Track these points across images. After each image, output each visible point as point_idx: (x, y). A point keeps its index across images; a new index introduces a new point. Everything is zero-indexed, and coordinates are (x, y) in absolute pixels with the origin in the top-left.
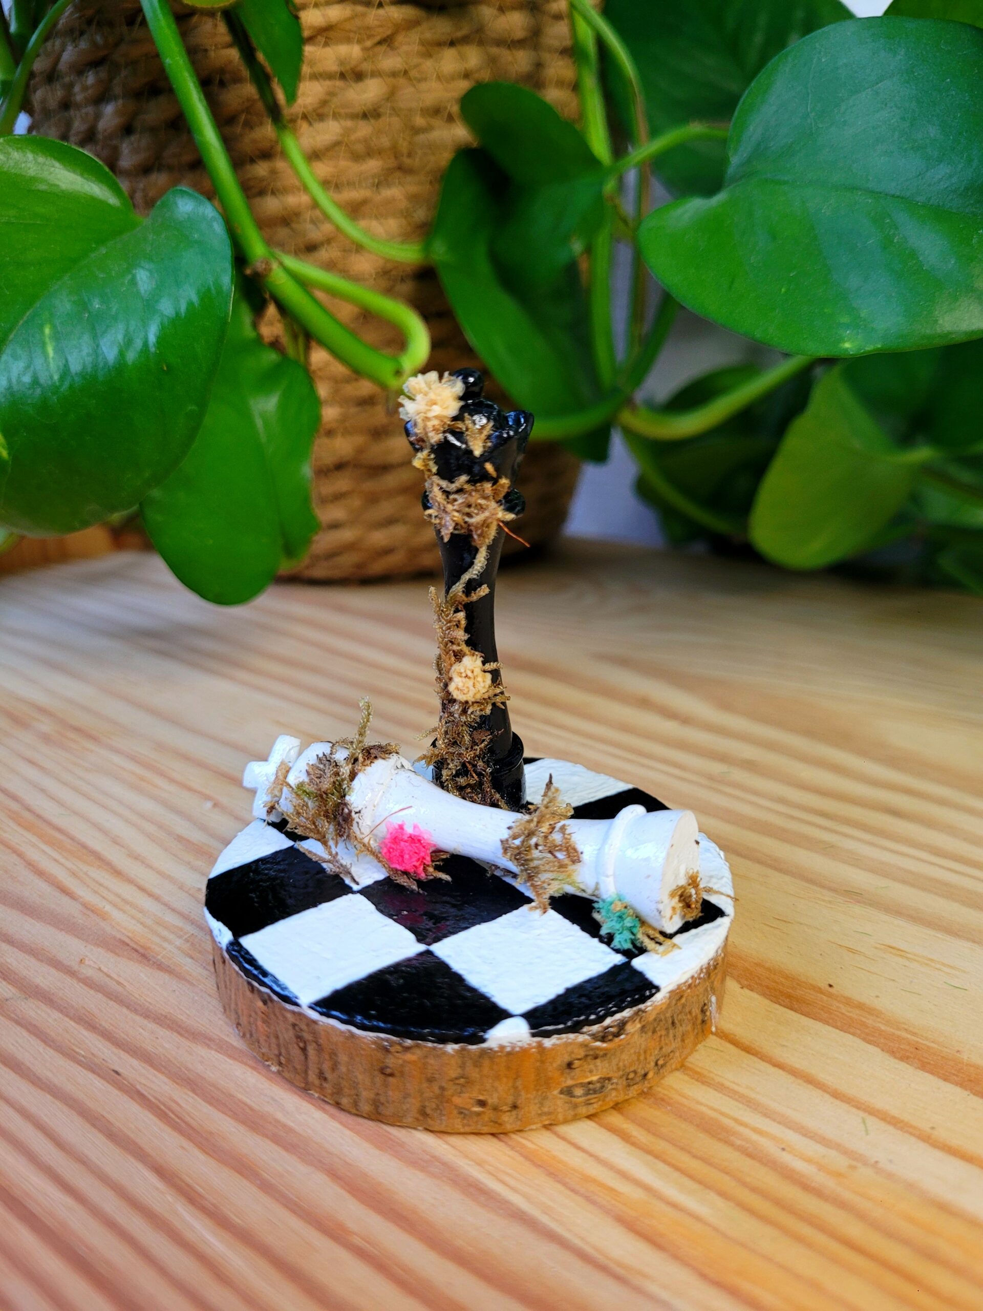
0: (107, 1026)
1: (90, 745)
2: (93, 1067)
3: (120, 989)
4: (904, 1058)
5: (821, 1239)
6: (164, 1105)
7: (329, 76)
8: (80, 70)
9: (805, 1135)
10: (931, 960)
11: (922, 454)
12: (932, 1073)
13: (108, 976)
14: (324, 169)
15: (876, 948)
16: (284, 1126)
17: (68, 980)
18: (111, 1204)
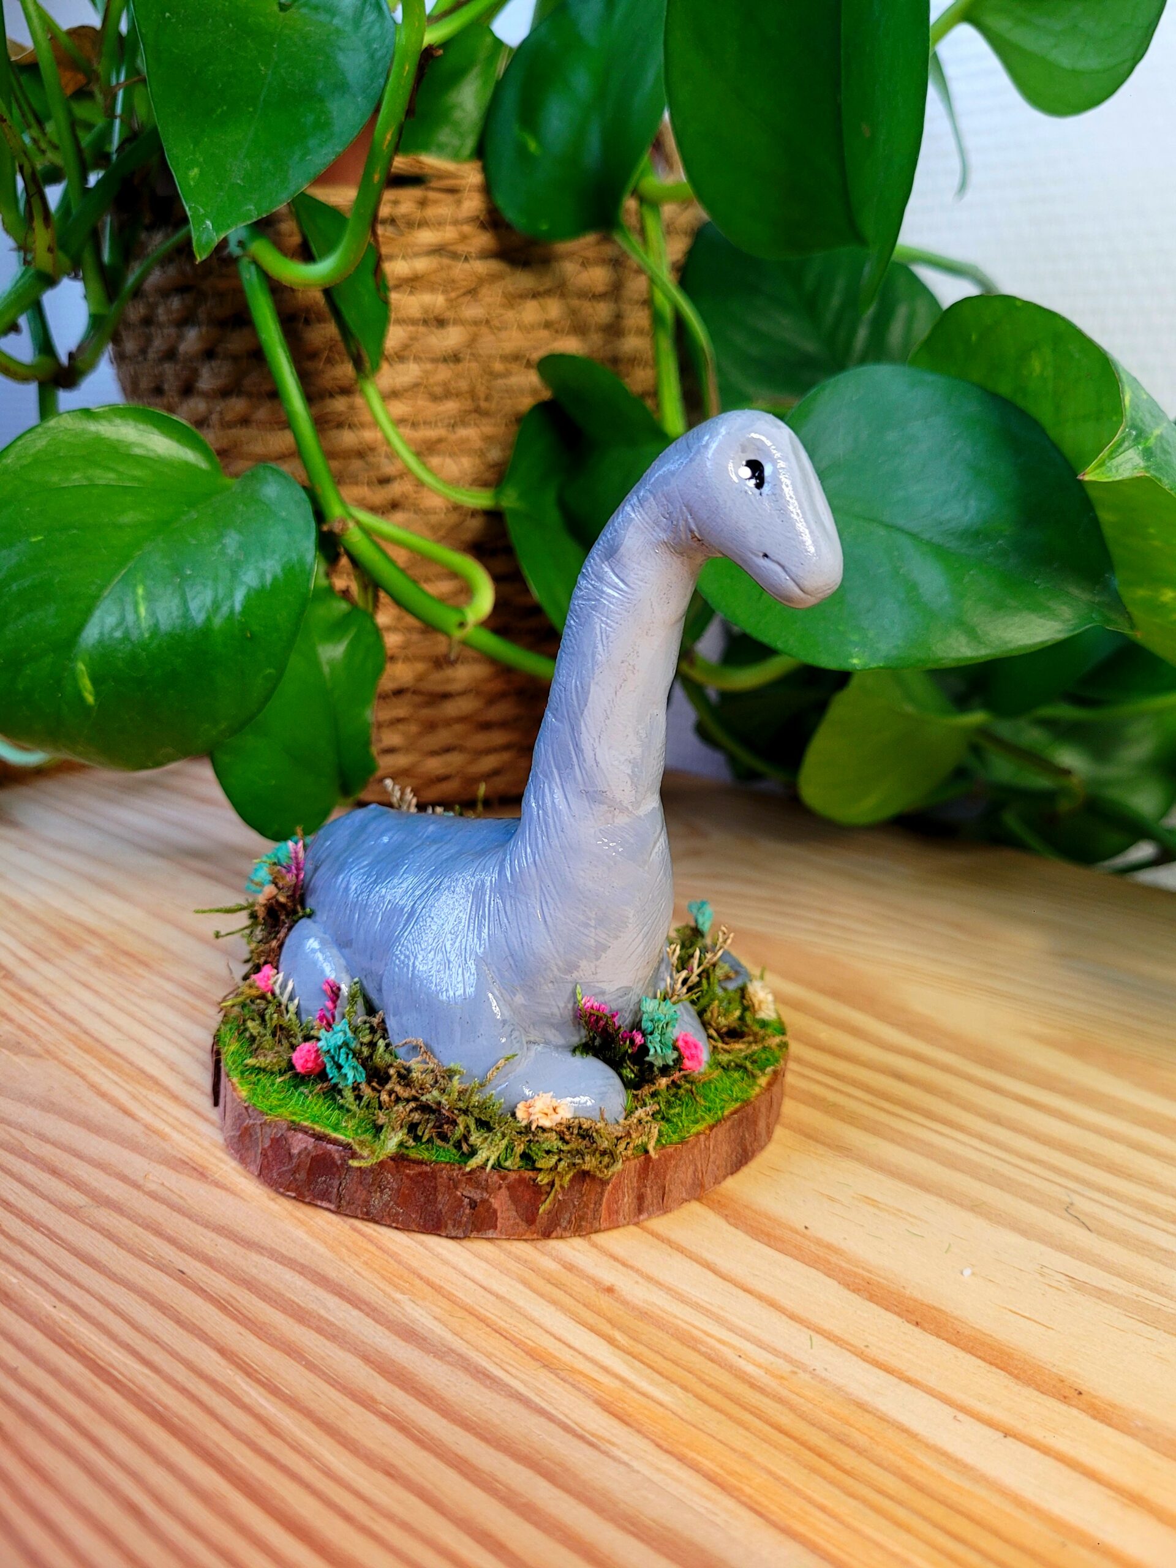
0: (172, 1233)
1: (140, 970)
2: (161, 1266)
3: (181, 1202)
4: (856, 1290)
5: (757, 1423)
6: (224, 1300)
7: (413, 322)
8: (165, 293)
9: (761, 1347)
10: (900, 1211)
11: (977, 718)
12: (877, 1304)
13: (171, 1190)
14: (400, 408)
15: (853, 1198)
16: (327, 1320)
17: (135, 1192)
18: (181, 1374)
